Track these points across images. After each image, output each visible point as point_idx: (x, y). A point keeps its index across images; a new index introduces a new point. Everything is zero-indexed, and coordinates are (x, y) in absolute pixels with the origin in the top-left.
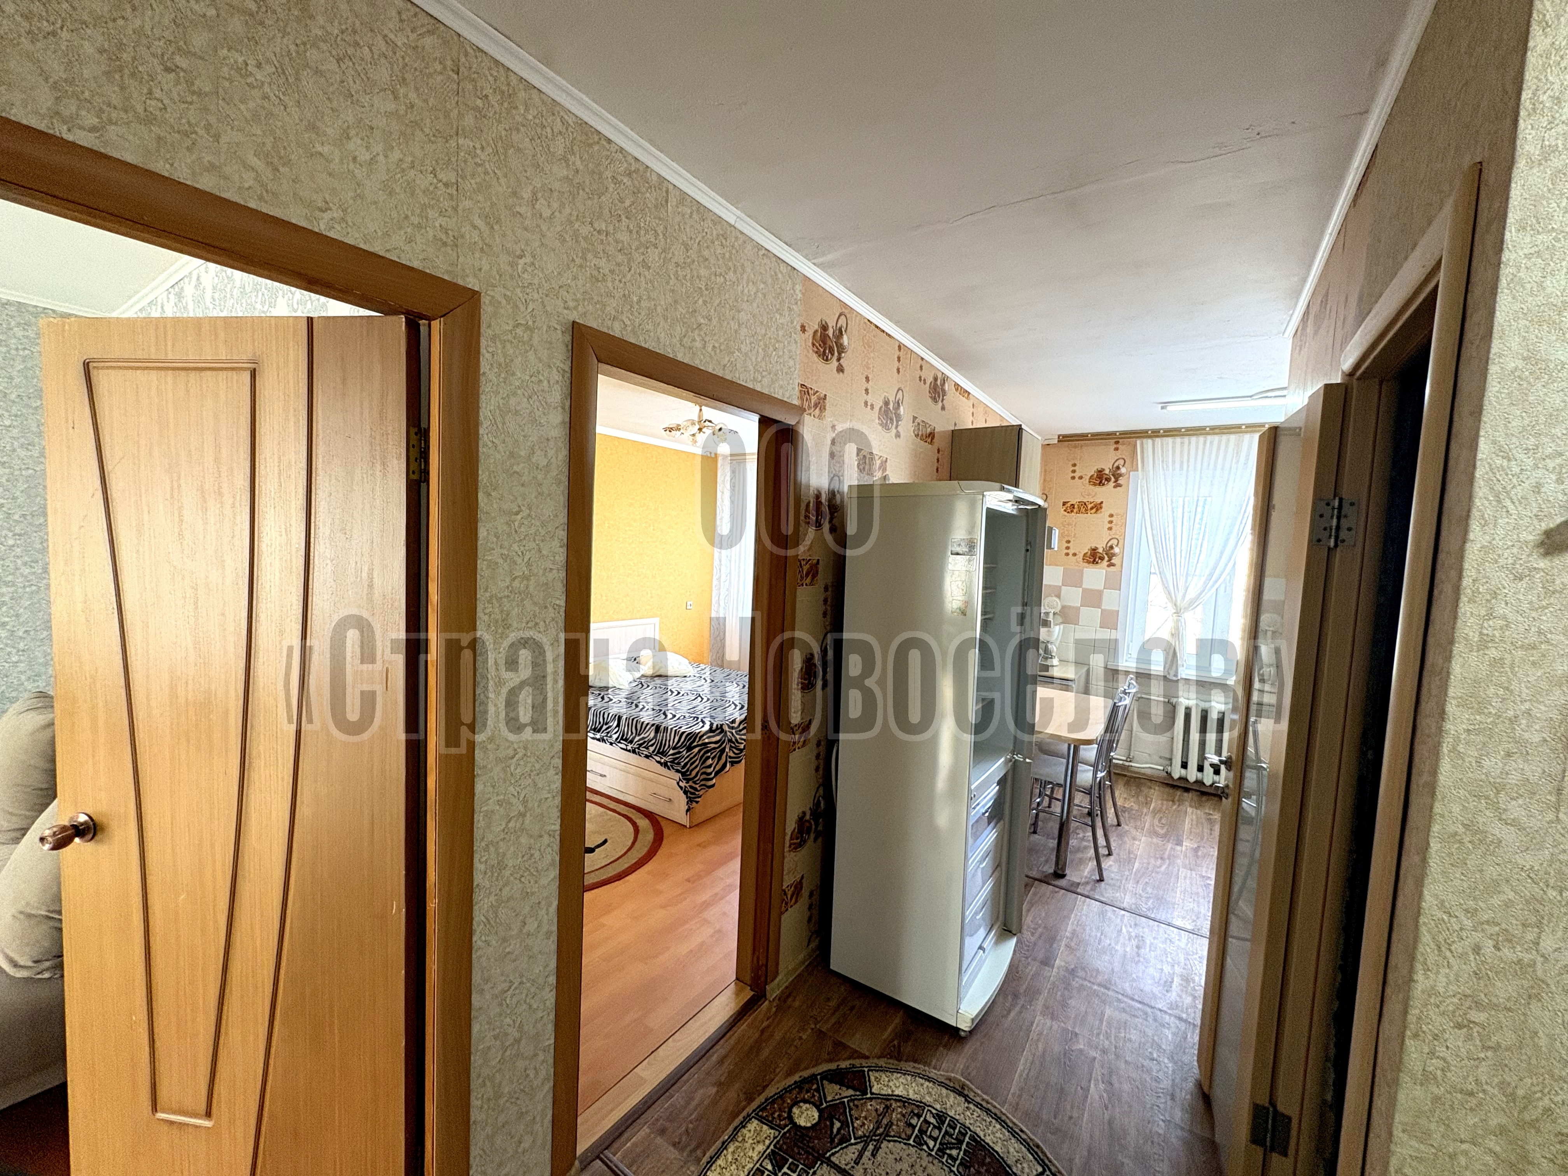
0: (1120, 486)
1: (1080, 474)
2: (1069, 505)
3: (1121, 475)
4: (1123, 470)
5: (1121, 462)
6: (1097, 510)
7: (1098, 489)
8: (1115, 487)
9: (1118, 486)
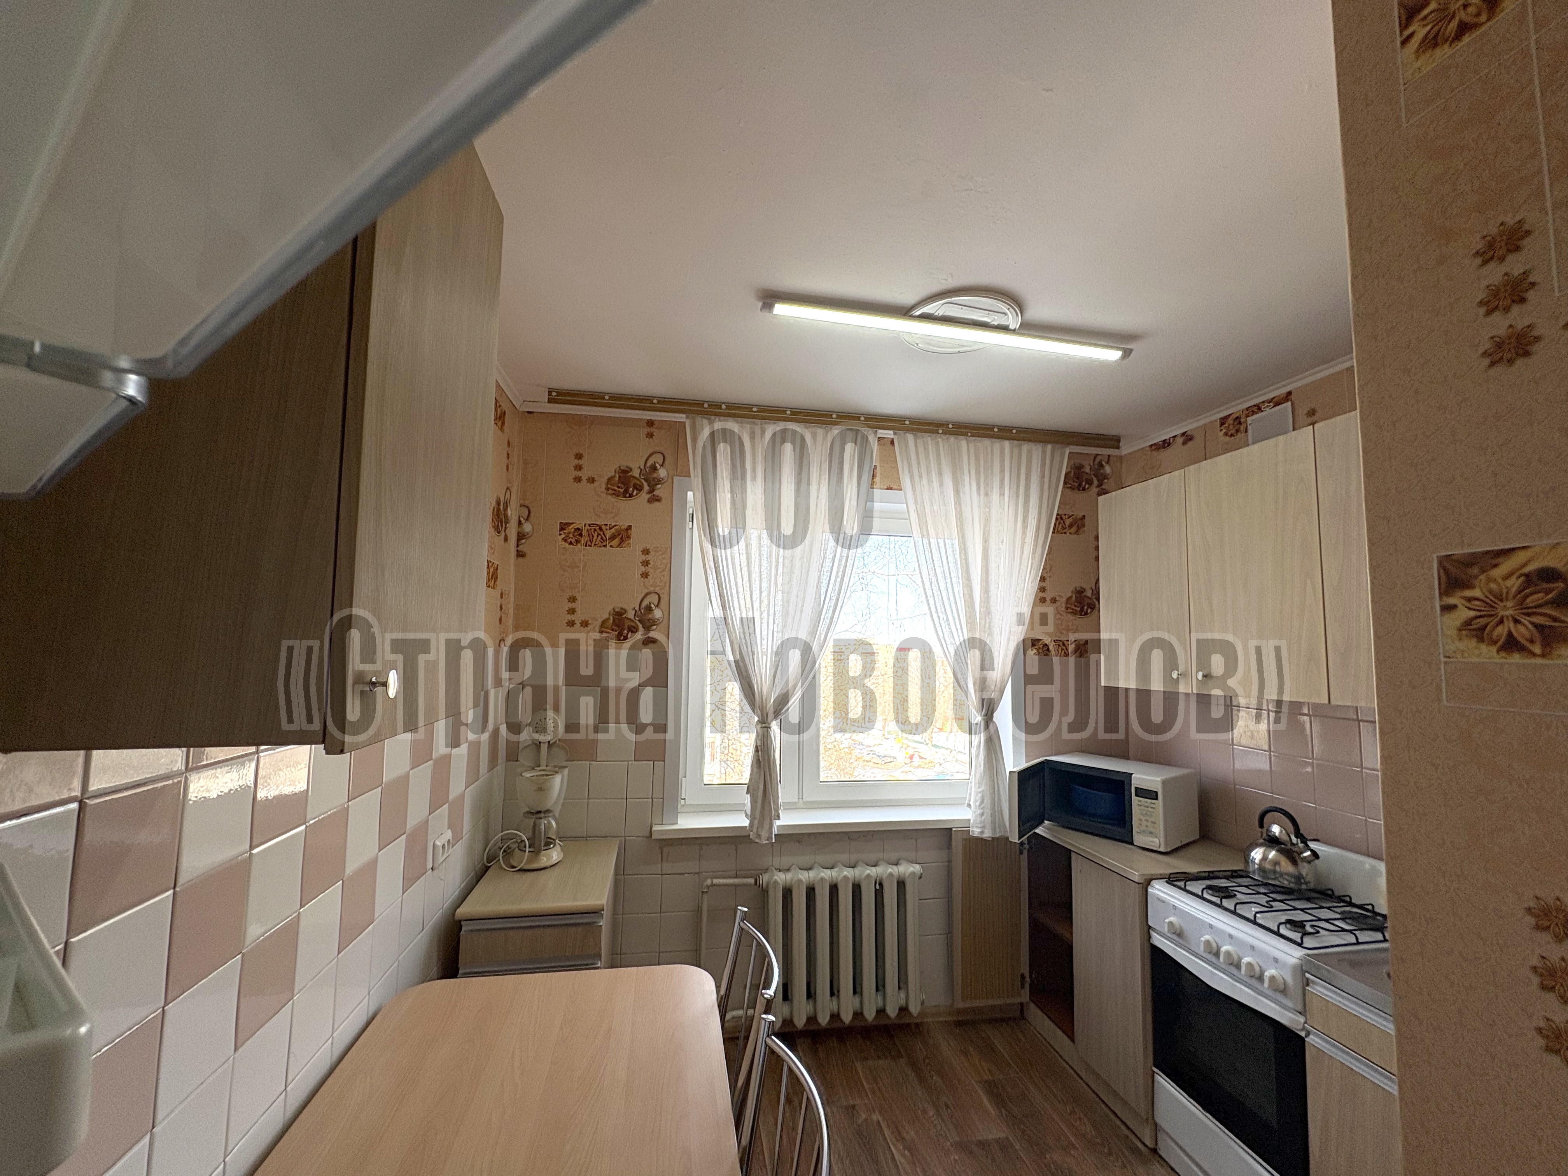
0: (658, 499)
1: (590, 474)
2: (571, 528)
3: (659, 481)
4: (662, 473)
5: (658, 458)
6: (622, 540)
7: (623, 504)
8: (650, 501)
9: (657, 499)
